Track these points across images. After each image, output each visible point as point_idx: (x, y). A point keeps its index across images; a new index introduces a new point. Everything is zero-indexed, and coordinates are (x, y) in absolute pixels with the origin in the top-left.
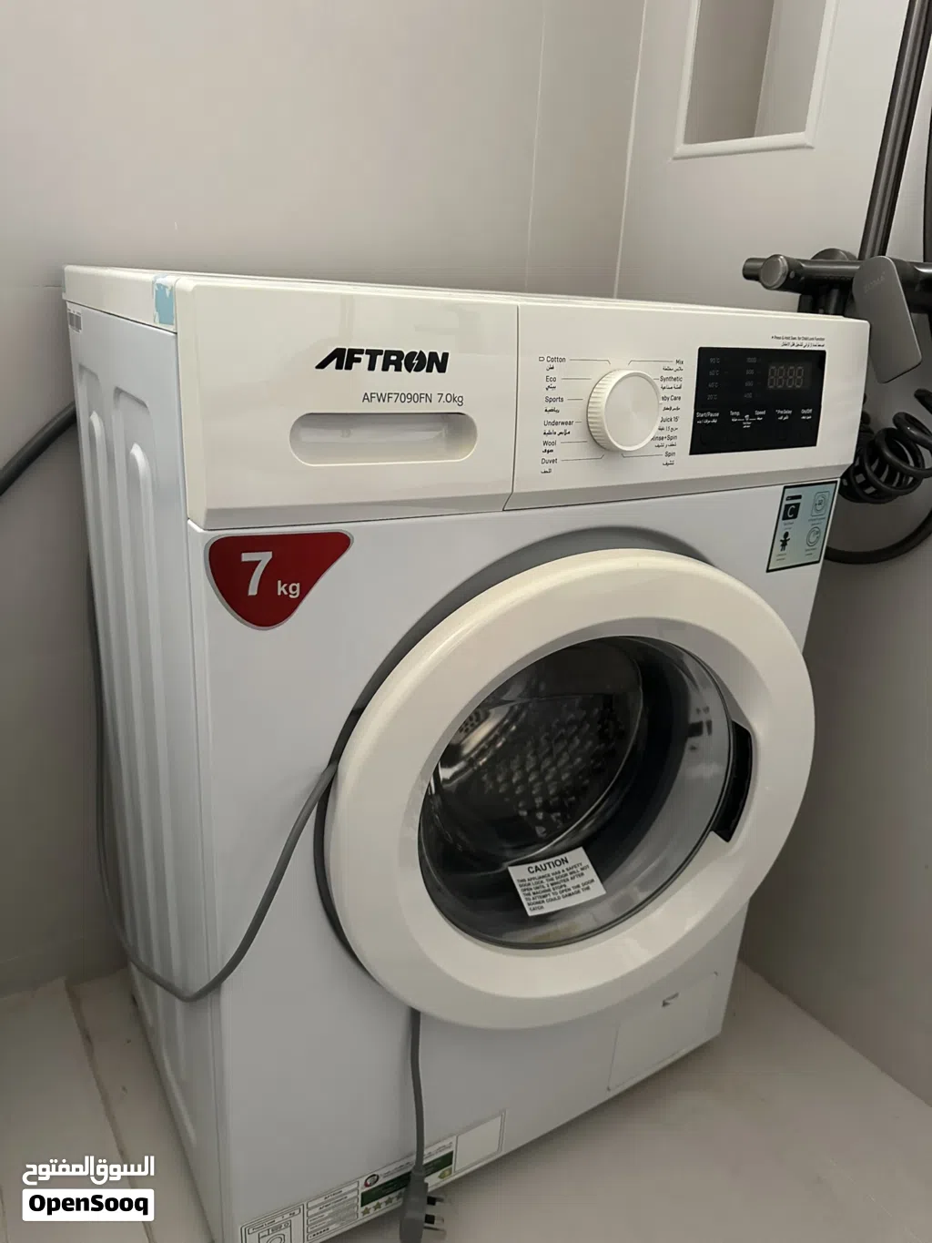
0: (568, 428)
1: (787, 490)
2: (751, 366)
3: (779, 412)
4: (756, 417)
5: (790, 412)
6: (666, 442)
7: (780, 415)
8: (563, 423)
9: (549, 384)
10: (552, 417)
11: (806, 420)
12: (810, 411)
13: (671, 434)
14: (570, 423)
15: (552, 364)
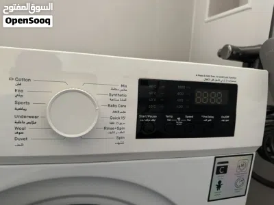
0: (34, 120)
1: (217, 159)
2: (181, 90)
3: (204, 117)
4: (186, 119)
5: (213, 117)
6: (116, 131)
7: (205, 119)
8: (30, 117)
9: (18, 93)
10: (21, 113)
11: (225, 122)
12: (228, 117)
13: (120, 126)
14: (36, 117)
15: (20, 82)
